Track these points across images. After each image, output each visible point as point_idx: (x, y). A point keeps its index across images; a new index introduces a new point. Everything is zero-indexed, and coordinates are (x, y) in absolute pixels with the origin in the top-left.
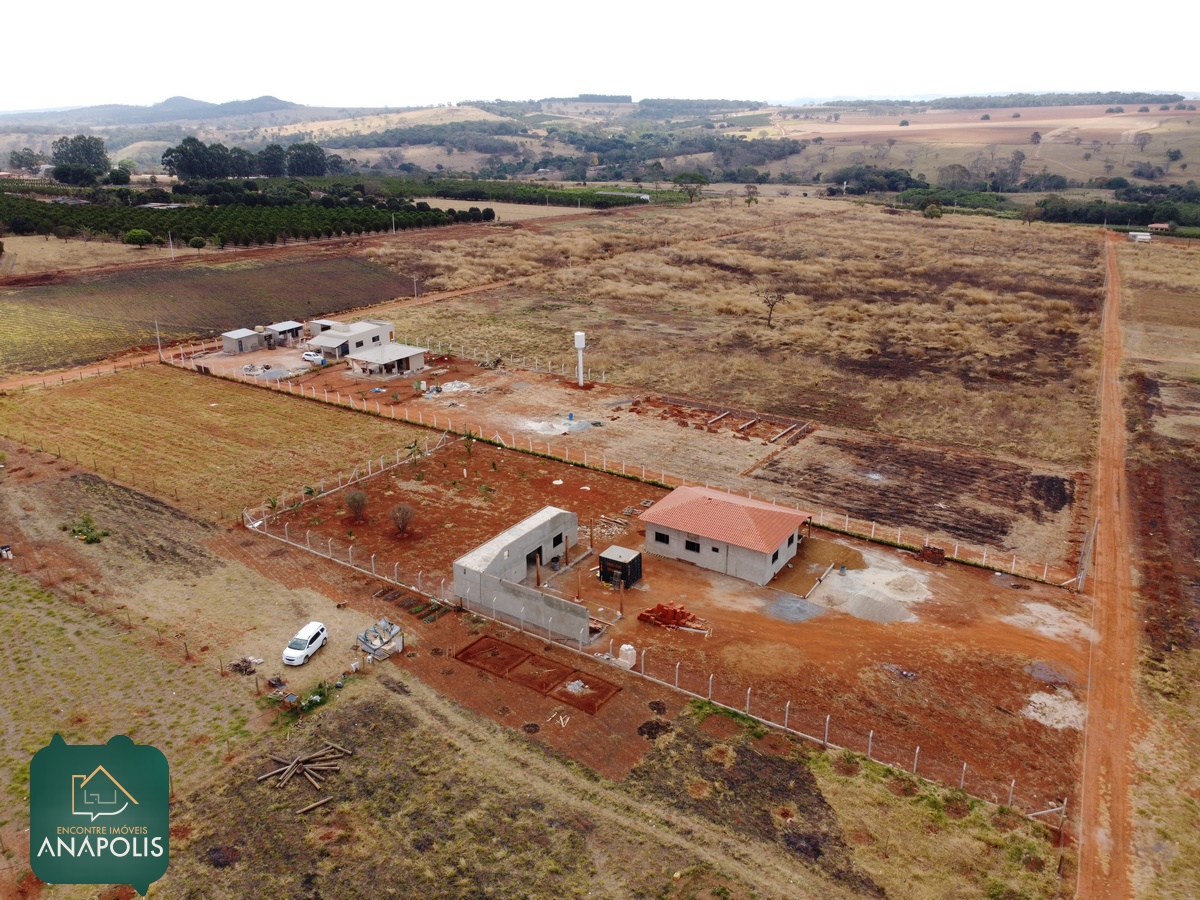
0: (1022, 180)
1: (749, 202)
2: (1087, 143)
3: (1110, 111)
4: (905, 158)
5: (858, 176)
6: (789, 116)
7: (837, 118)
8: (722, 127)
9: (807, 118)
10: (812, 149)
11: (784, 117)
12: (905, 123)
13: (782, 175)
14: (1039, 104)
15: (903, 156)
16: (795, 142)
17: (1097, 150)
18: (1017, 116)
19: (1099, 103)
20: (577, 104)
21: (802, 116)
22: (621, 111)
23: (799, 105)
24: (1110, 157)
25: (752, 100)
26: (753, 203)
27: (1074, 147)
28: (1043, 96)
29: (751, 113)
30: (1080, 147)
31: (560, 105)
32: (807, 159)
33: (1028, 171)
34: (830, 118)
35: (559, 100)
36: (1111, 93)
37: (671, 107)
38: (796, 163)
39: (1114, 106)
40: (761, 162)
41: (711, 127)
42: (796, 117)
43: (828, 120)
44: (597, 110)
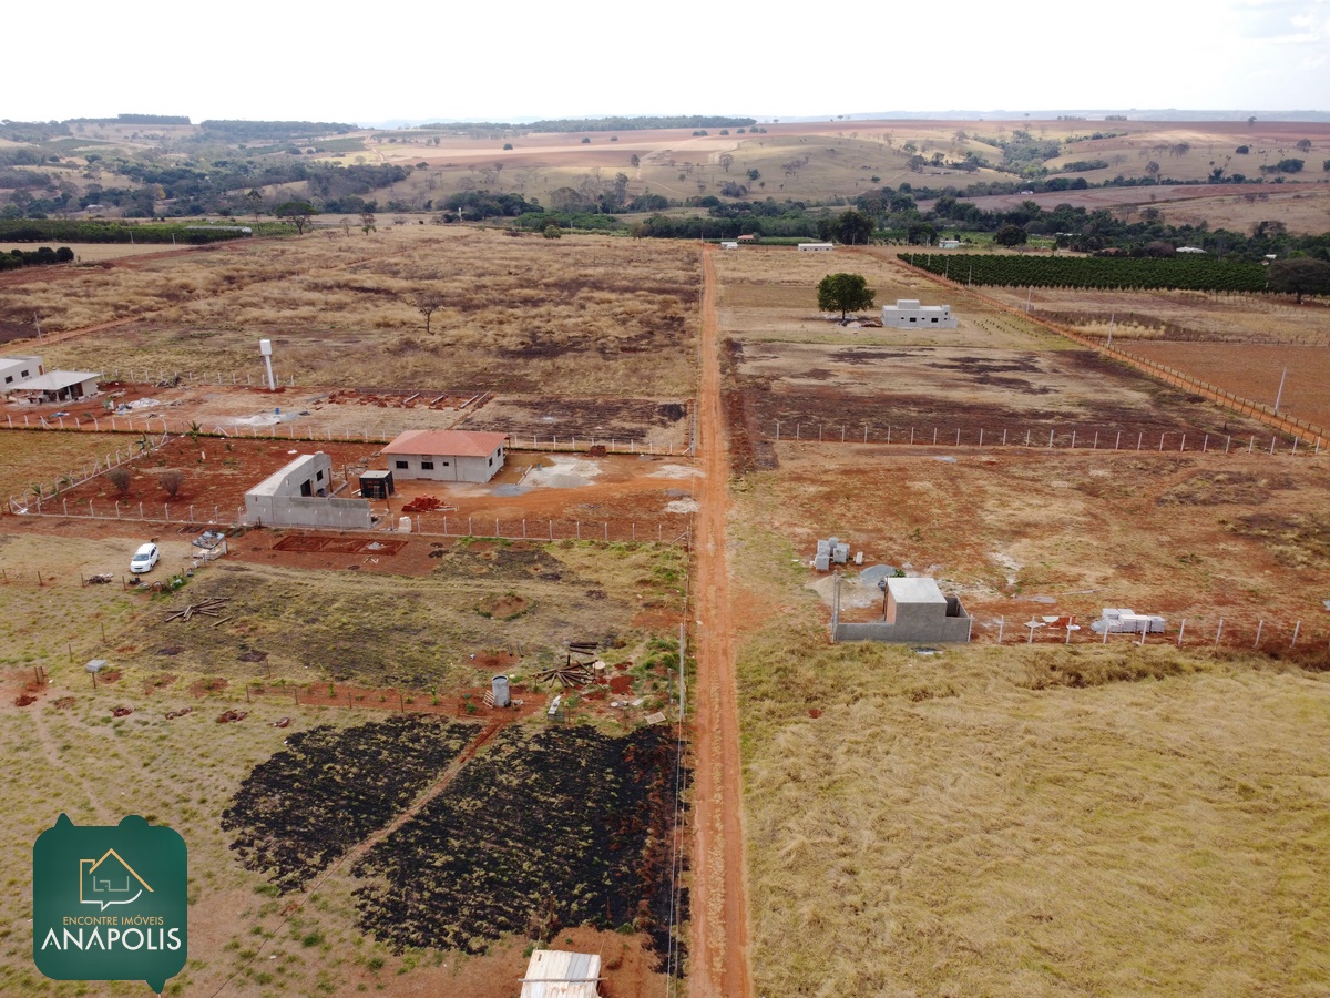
0: (629, 202)
1: (366, 230)
2: (680, 164)
3: (696, 134)
4: (515, 182)
5: (472, 202)
6: (385, 140)
7: (437, 141)
8: (310, 152)
9: (404, 142)
10: (417, 175)
11: (380, 141)
12: (508, 147)
13: (390, 203)
14: (633, 128)
15: (513, 181)
16: (398, 168)
17: (689, 171)
18: (614, 139)
19: (685, 126)
20: (117, 126)
21: (399, 140)
22: (178, 134)
23: (393, 128)
24: (702, 178)
25: (339, 121)
26: (371, 231)
27: (669, 169)
28: (636, 120)
29: (341, 137)
30: (674, 169)
31: (96, 127)
32: (414, 185)
33: (633, 193)
34: (430, 141)
35: (92, 121)
36: (695, 117)
37: (242, 130)
38: (402, 190)
39: (699, 130)
40: (365, 191)
41: (299, 153)
42: (392, 141)
43: (428, 144)
44: (148, 133)
